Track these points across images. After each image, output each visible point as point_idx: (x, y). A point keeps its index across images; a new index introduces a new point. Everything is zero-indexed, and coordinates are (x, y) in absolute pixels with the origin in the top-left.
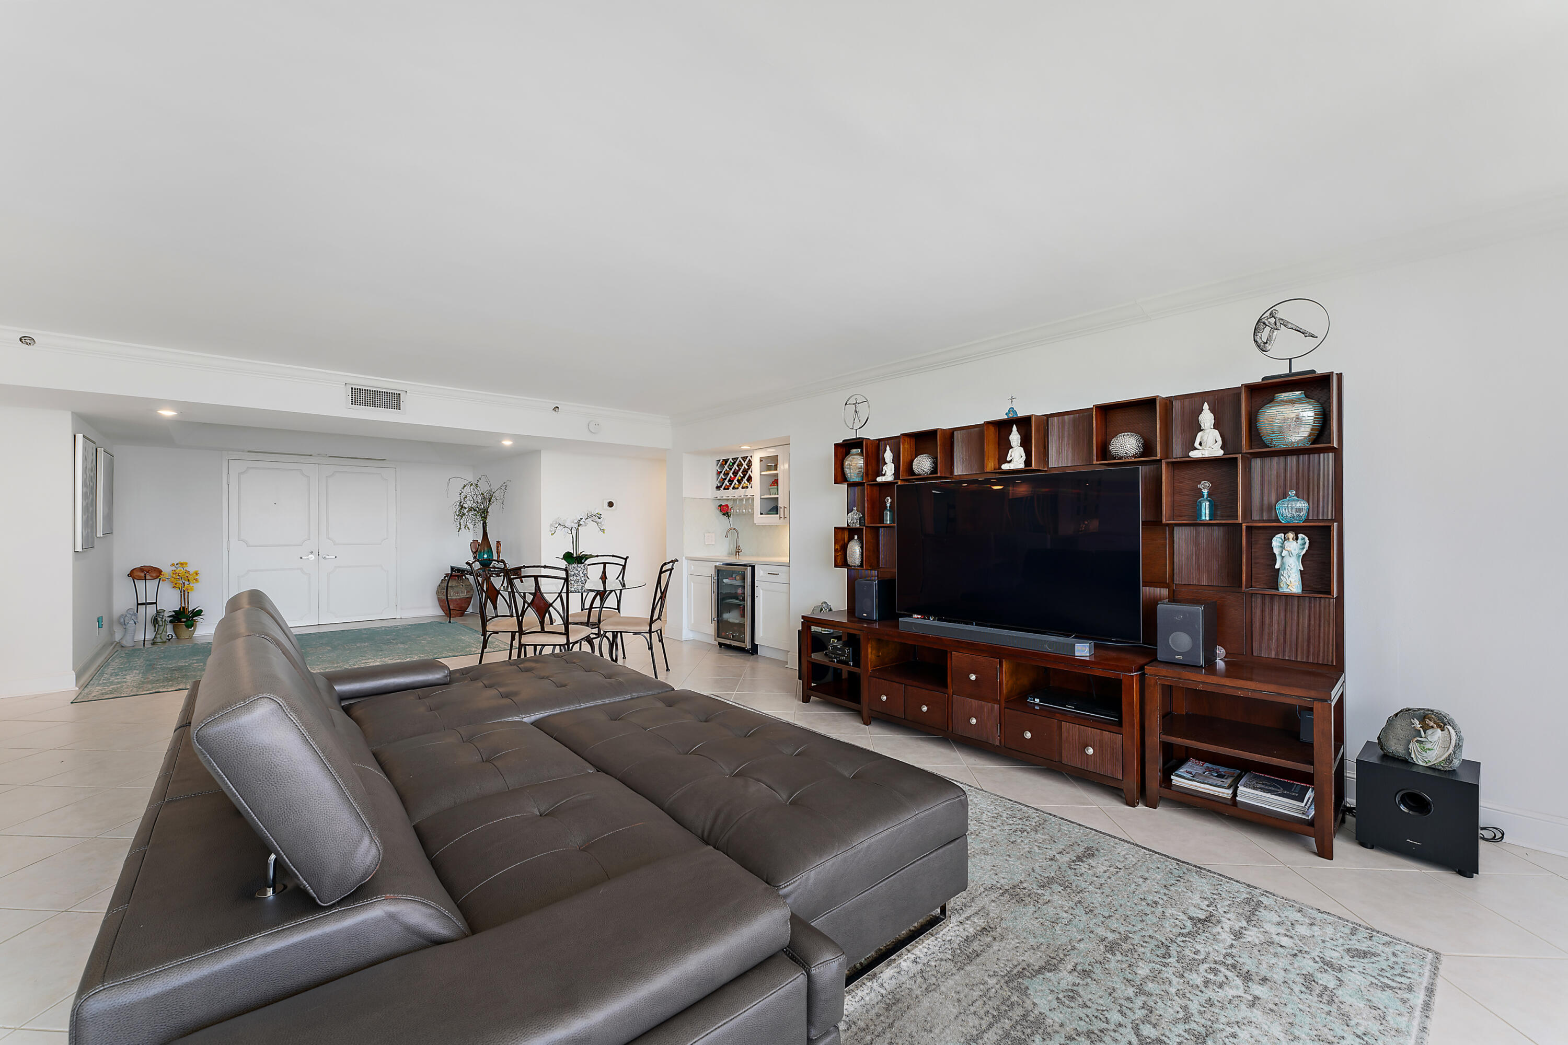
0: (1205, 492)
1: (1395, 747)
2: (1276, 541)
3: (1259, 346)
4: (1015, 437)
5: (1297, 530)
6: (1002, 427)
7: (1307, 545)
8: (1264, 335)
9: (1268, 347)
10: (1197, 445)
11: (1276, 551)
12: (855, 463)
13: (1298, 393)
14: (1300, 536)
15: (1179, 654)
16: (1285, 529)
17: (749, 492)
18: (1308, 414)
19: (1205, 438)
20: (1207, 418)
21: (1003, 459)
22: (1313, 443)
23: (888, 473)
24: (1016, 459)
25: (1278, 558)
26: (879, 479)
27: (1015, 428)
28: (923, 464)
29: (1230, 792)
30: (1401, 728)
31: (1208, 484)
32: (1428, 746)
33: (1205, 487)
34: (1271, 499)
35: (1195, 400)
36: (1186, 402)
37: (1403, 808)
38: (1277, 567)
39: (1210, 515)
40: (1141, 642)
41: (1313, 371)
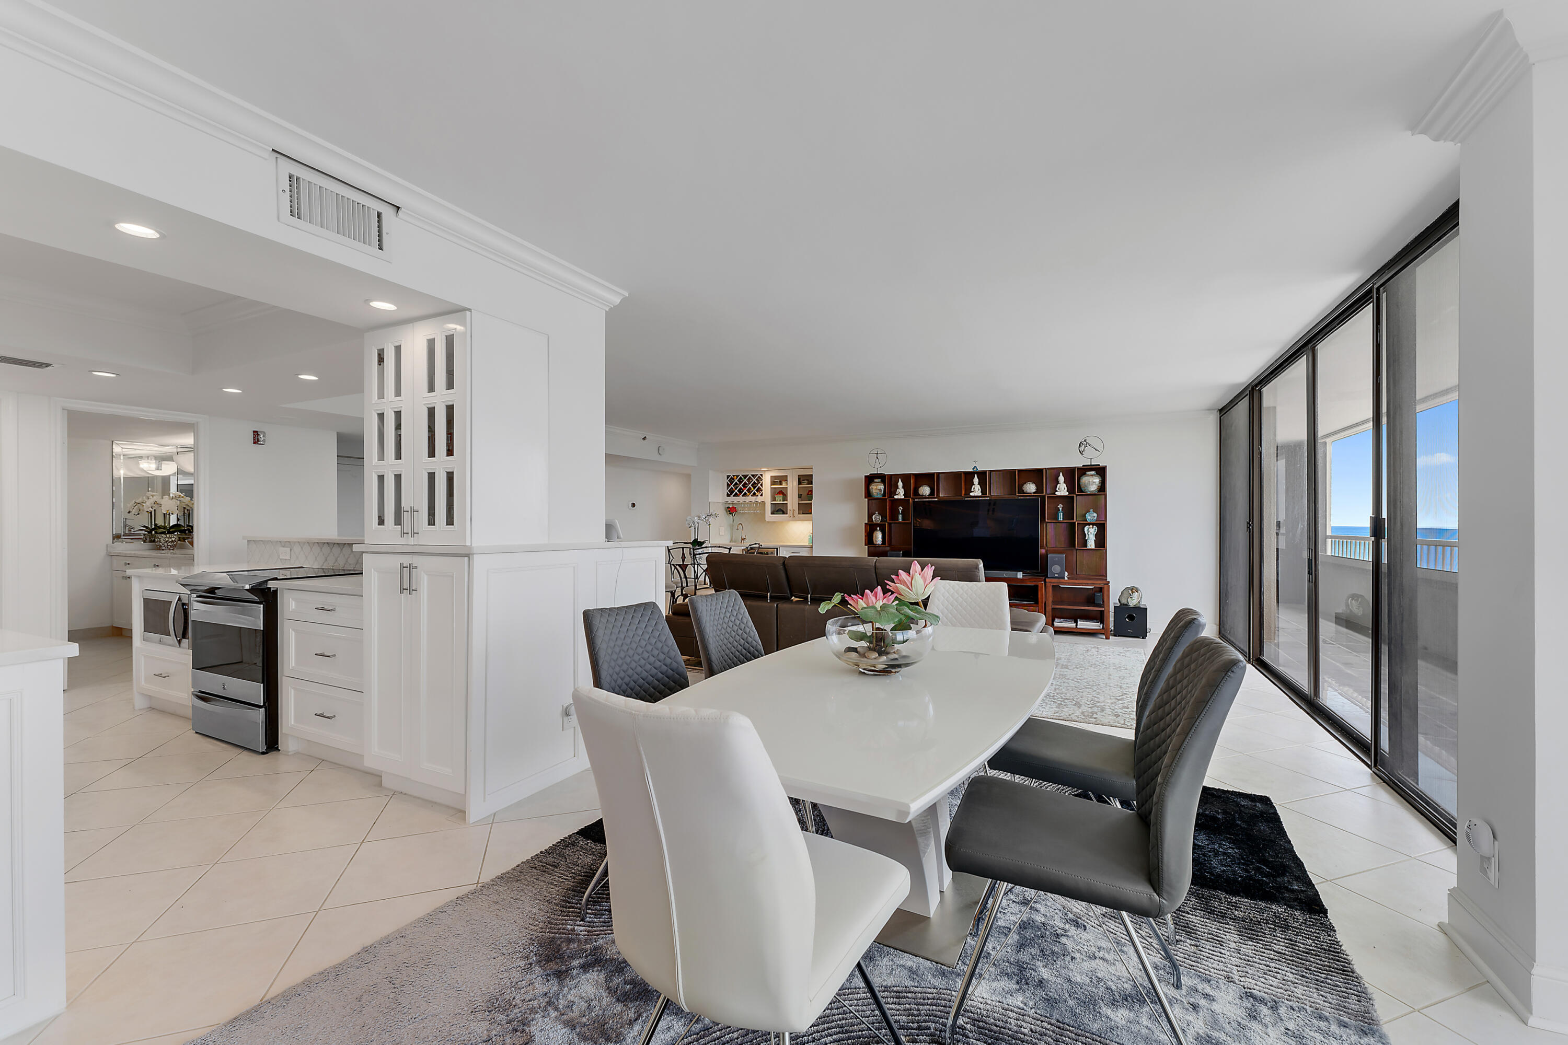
0: (1061, 509)
1: (1124, 601)
2: (1086, 529)
3: (1080, 452)
4: (976, 480)
5: (1093, 524)
6: (969, 476)
7: (1096, 531)
8: (1082, 449)
9: (1084, 453)
10: (1057, 489)
11: (1086, 532)
12: (878, 488)
13: (1094, 472)
14: (1094, 526)
15: (1057, 574)
16: (1089, 524)
17: (759, 499)
18: (1097, 480)
19: (1061, 487)
20: (1061, 478)
21: (969, 490)
22: (1099, 491)
23: (900, 494)
24: (976, 491)
25: (1087, 535)
26: (896, 497)
27: (976, 476)
28: (925, 490)
29: (1075, 624)
30: (1126, 595)
31: (1062, 506)
32: (1133, 599)
33: (1060, 506)
34: (1084, 512)
35: (1057, 471)
36: (1052, 470)
37: (1127, 620)
38: (1086, 538)
39: (1063, 518)
40: (1040, 571)
41: (1099, 465)
